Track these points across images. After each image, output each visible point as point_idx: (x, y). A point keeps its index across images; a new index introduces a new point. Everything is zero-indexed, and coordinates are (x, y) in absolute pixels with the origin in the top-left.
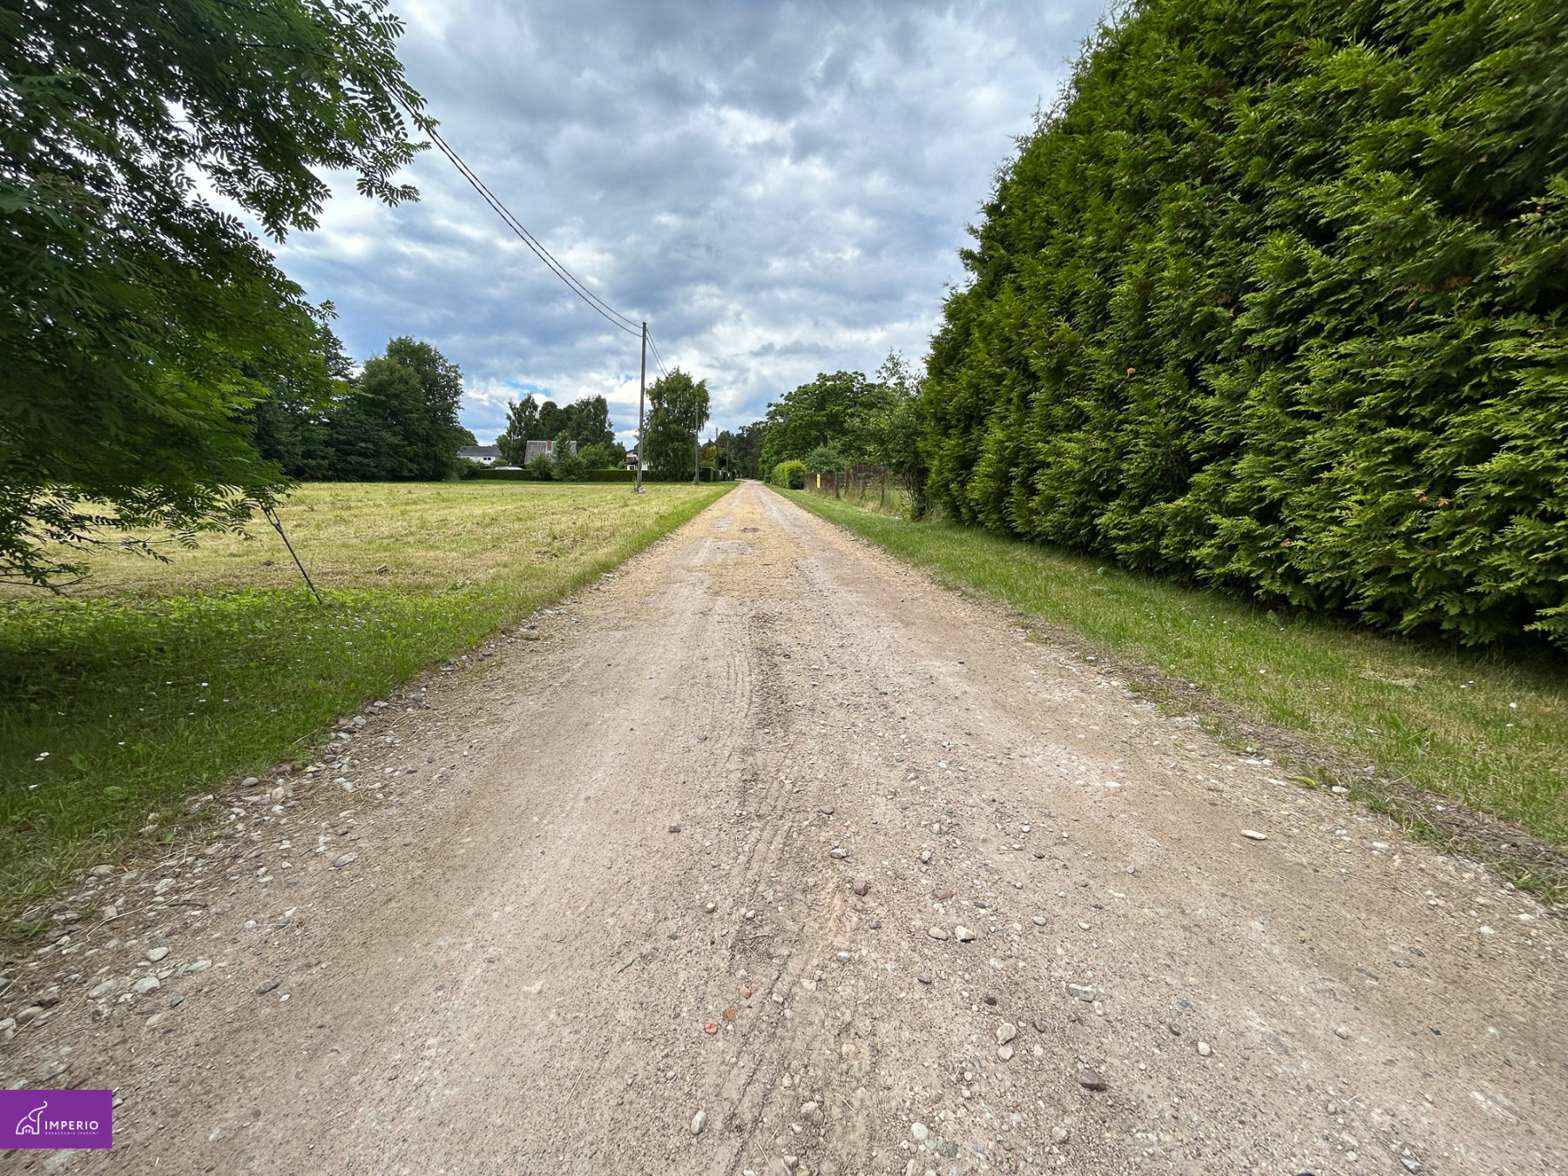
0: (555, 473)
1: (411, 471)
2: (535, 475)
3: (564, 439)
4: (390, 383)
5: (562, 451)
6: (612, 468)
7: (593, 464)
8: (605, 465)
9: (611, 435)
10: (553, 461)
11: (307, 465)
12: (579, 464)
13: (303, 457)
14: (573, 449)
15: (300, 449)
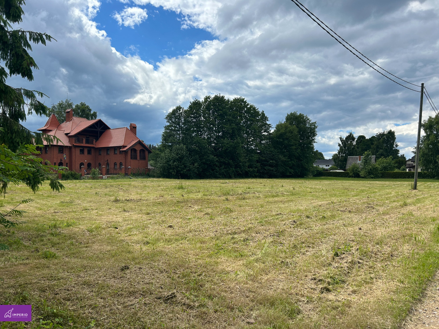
0: (362, 174)
1: (290, 173)
2: (351, 174)
3: (368, 155)
4: (285, 133)
5: (366, 162)
6: (396, 170)
7: (385, 168)
8: (392, 168)
9: (397, 151)
10: (361, 167)
11: (249, 171)
12: (376, 169)
13: (248, 167)
14: (373, 160)
15: (247, 164)
